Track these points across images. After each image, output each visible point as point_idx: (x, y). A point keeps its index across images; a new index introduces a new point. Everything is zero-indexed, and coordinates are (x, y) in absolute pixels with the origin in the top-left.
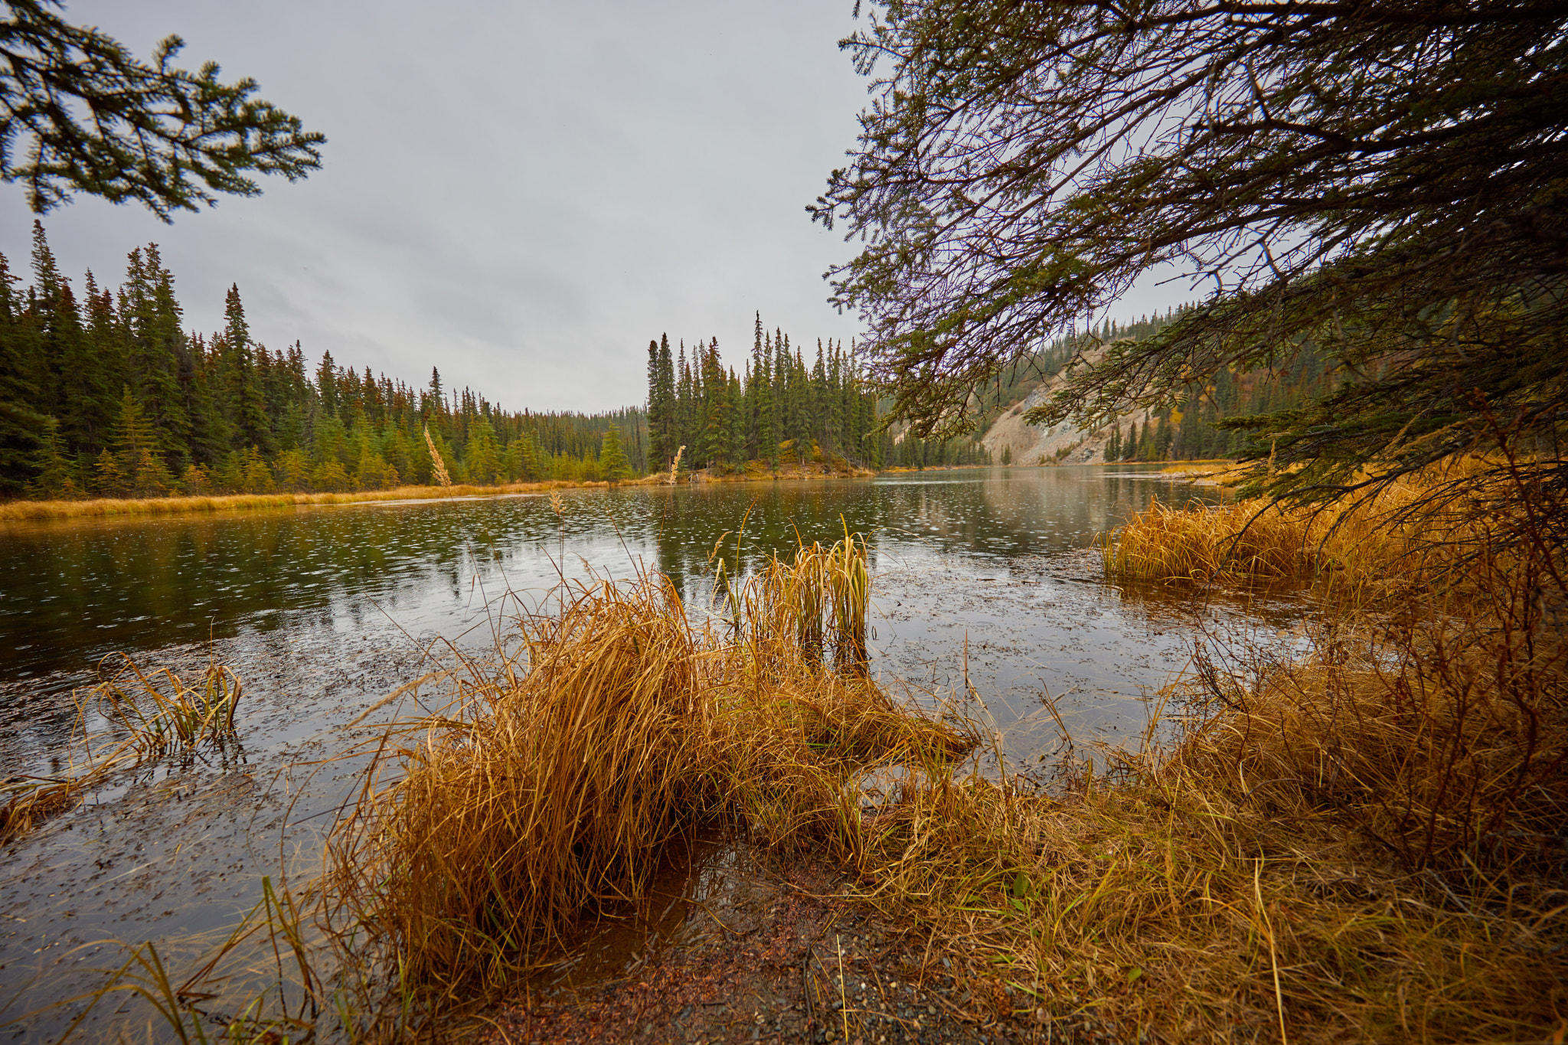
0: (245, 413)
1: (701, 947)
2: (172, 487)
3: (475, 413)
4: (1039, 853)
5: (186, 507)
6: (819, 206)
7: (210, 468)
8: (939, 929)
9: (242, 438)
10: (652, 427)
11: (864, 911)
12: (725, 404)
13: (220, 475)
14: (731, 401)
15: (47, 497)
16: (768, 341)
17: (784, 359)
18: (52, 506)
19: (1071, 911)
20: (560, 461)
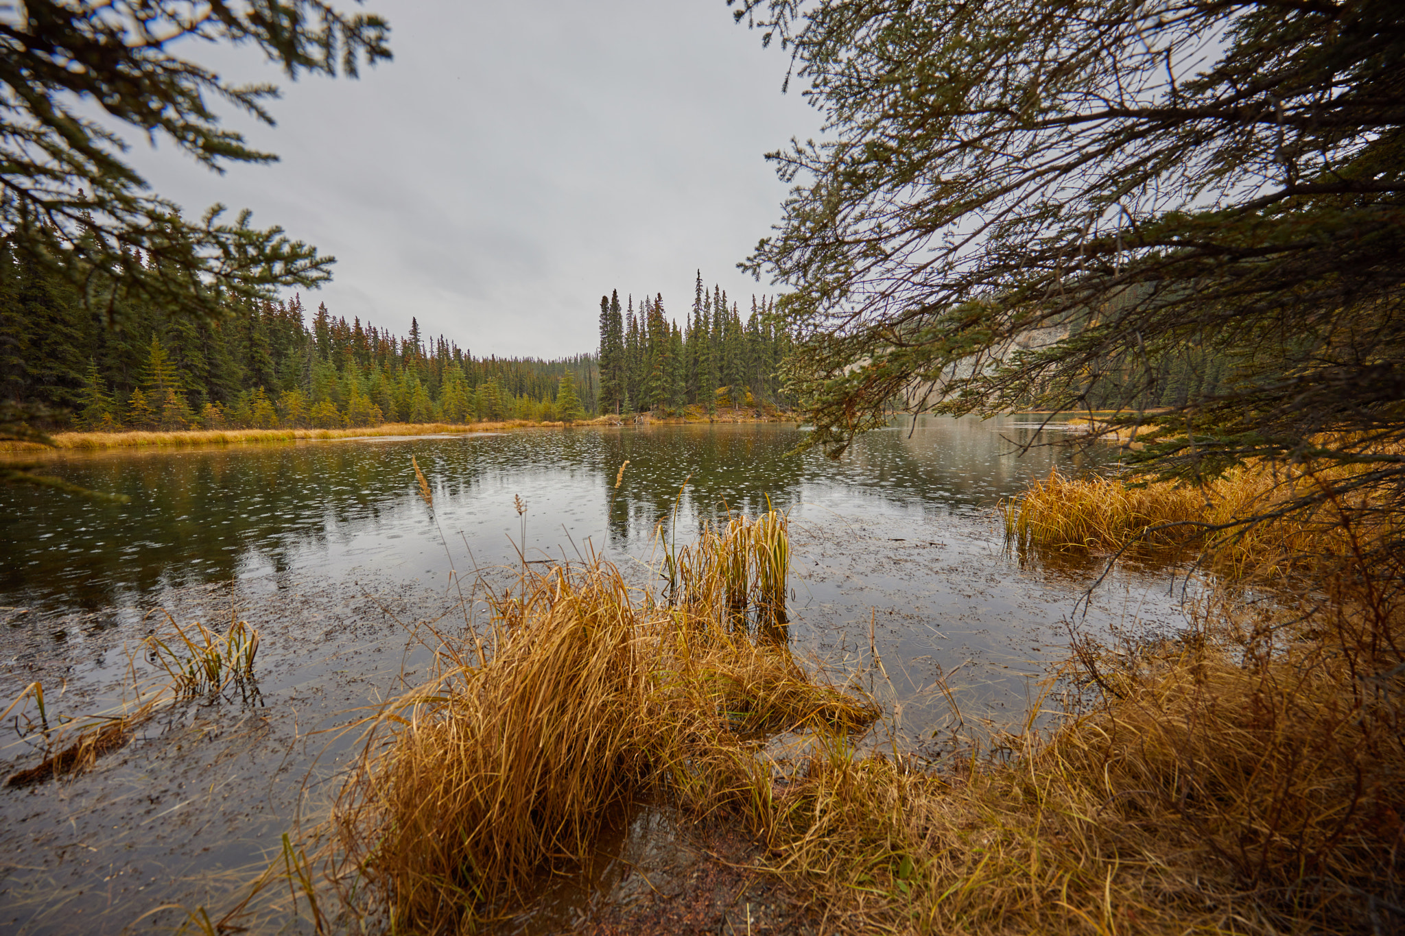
0: (253, 357)
1: (633, 906)
2: (192, 421)
3: (449, 358)
4: (923, 837)
5: (204, 440)
6: (748, 264)
7: (224, 405)
8: (834, 905)
9: (250, 378)
10: (602, 374)
11: (772, 881)
12: (668, 354)
13: (232, 412)
14: (673, 351)
15: (90, 429)
16: (708, 297)
17: (721, 313)
18: (94, 437)
19: (948, 898)
20: (522, 402)
